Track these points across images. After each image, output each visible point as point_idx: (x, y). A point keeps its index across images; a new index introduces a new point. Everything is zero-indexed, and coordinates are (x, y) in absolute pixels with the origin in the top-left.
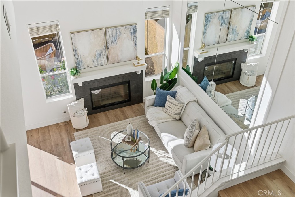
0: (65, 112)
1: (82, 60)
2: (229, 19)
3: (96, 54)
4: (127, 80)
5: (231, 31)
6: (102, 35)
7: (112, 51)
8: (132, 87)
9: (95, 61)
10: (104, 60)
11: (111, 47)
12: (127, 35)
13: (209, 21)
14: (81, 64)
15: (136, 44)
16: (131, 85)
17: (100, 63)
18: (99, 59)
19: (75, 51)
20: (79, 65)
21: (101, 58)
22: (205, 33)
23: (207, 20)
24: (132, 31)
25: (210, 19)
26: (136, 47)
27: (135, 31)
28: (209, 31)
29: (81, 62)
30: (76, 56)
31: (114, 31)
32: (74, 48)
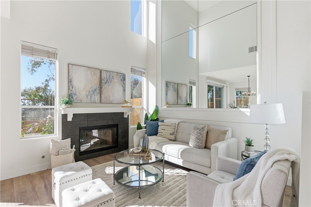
0: (43, 157)
1: (76, 92)
2: (177, 88)
3: (91, 90)
4: (116, 123)
5: (179, 97)
6: (98, 74)
7: (104, 91)
8: (120, 131)
9: (89, 97)
10: (97, 98)
11: (104, 87)
12: (118, 80)
13: (168, 87)
14: (75, 97)
15: (124, 90)
16: (119, 129)
17: (93, 100)
18: (93, 96)
19: (70, 81)
20: (72, 98)
21: (95, 95)
22: (167, 94)
23: (167, 86)
24: (121, 78)
25: (168, 85)
26: (124, 92)
27: (124, 79)
28: (168, 94)
29: (75, 95)
30: (71, 87)
31: (108, 74)
32: (70, 78)
